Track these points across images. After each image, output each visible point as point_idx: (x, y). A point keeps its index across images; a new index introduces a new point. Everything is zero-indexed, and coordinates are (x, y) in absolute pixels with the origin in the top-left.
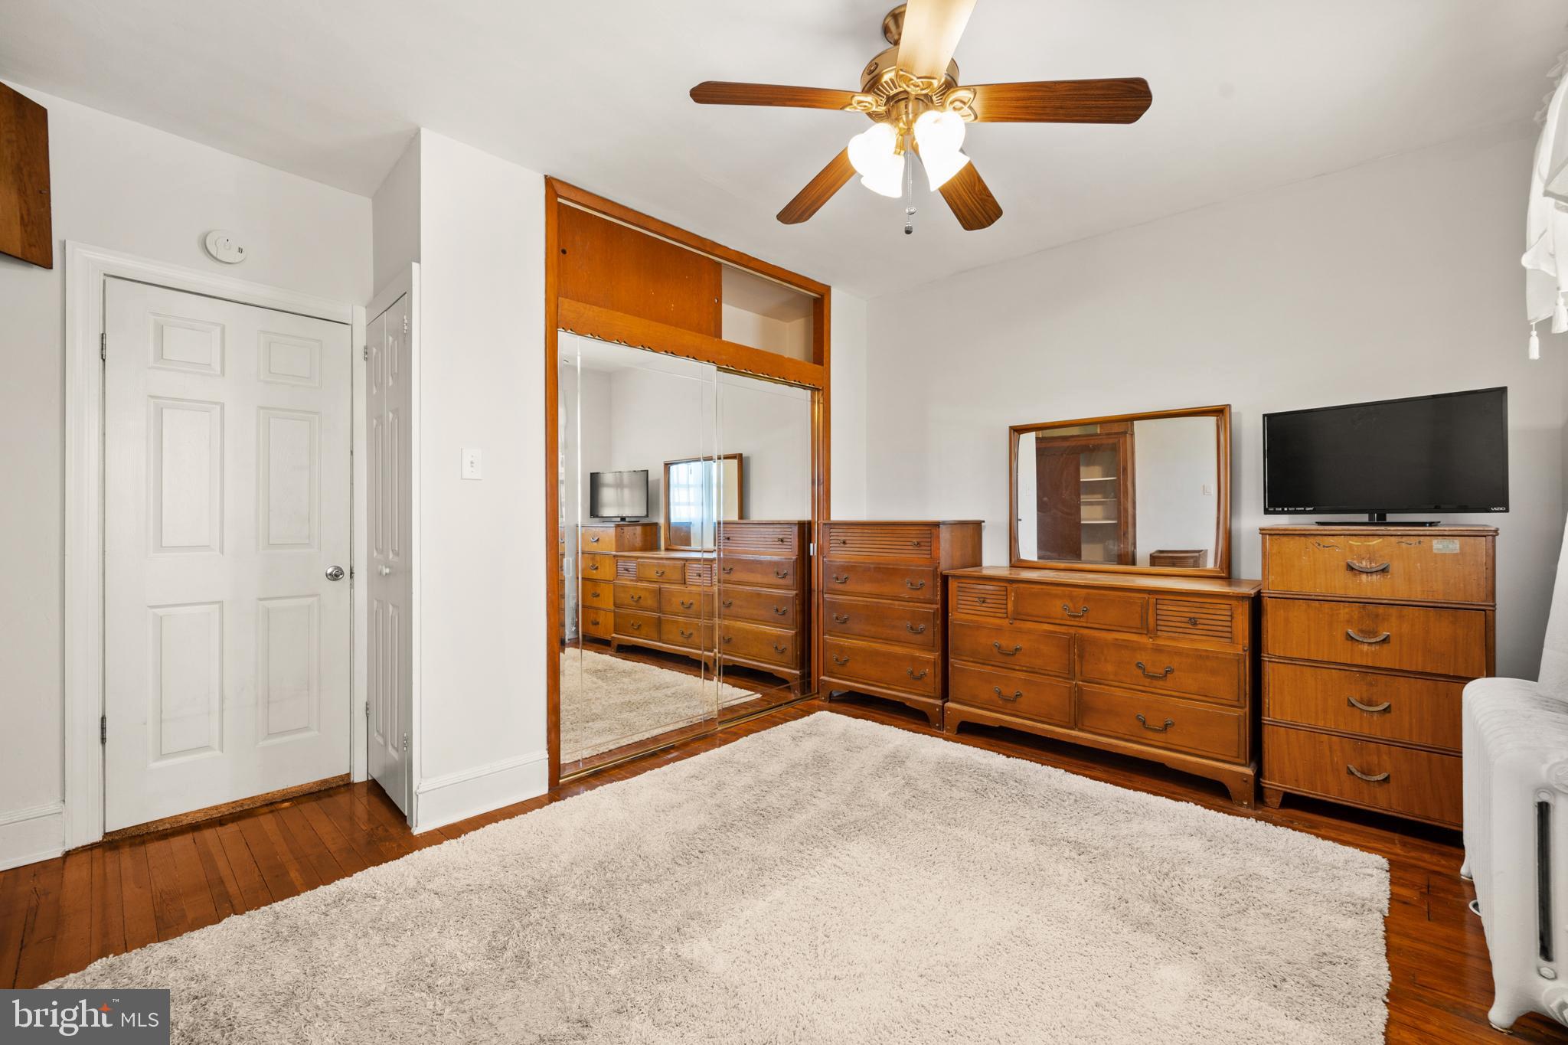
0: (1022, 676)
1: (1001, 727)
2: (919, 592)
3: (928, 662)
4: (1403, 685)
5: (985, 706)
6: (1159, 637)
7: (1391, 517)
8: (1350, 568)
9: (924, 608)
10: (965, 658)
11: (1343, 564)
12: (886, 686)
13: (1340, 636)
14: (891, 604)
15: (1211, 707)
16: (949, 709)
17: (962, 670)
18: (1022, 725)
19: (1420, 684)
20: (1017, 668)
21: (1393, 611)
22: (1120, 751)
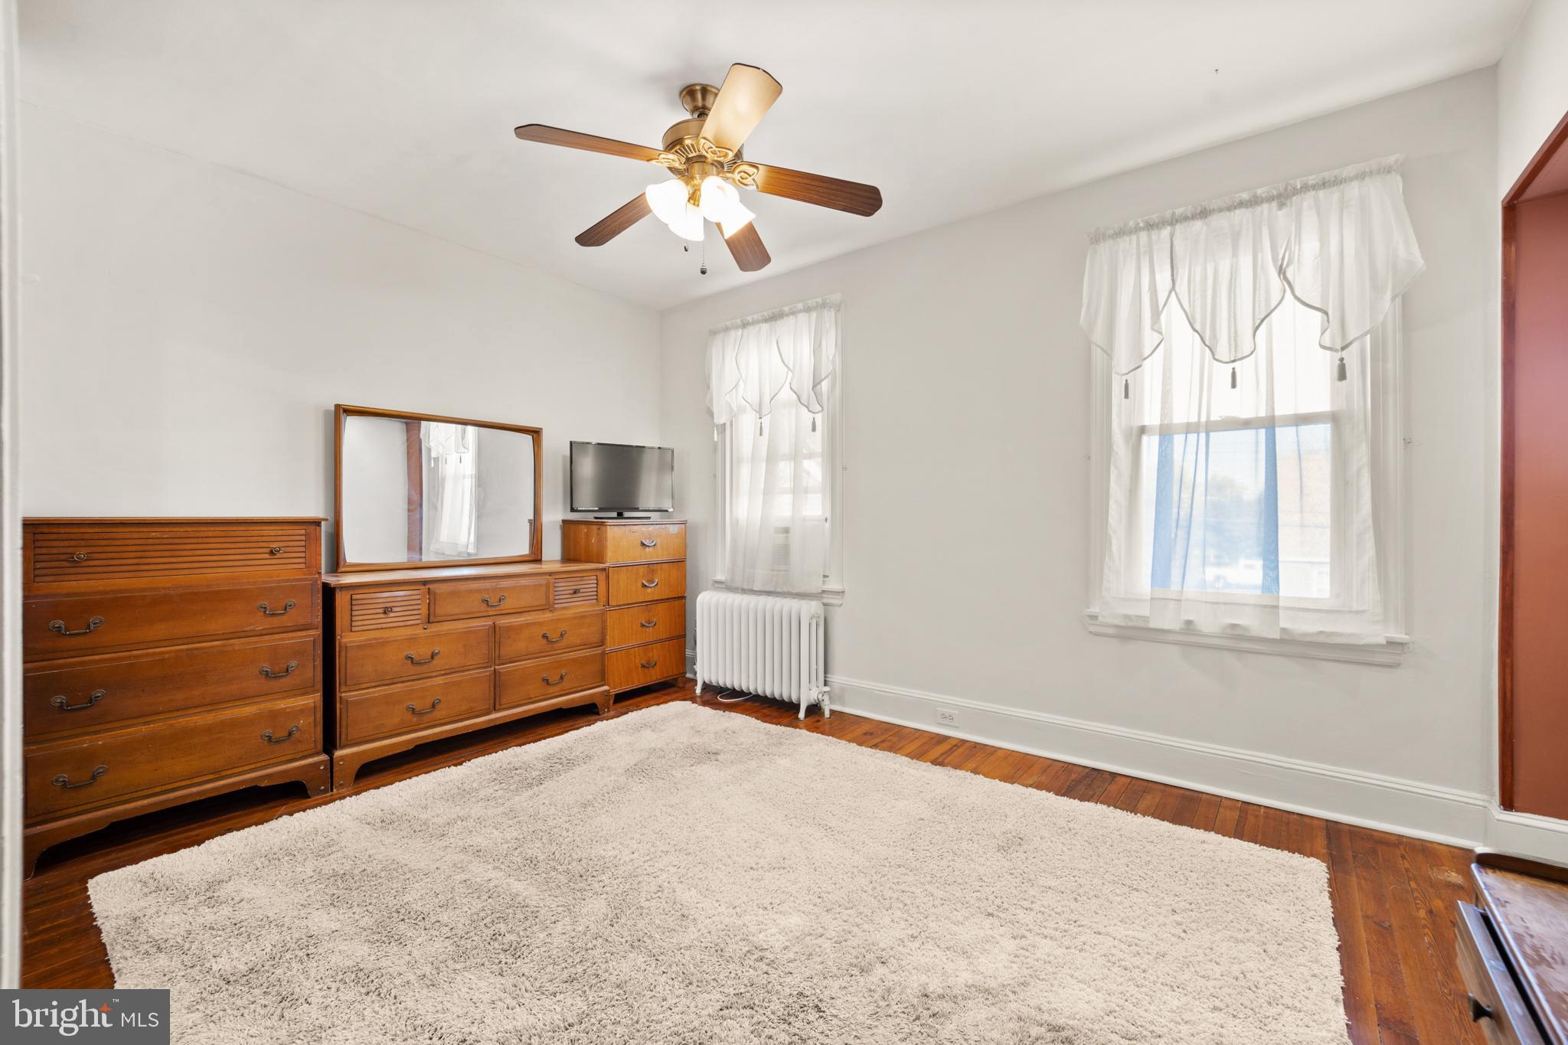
0: (440, 680)
1: (416, 746)
2: (284, 618)
3: (302, 711)
4: (661, 607)
5: (394, 732)
6: (556, 609)
7: (626, 514)
8: (643, 544)
9: (293, 638)
10: (364, 686)
11: (639, 541)
12: (211, 777)
13: (640, 585)
14: (224, 646)
15: (587, 652)
16: (342, 758)
17: (359, 703)
18: (441, 733)
19: (665, 605)
20: (434, 674)
21: (659, 566)
22: (531, 714)
